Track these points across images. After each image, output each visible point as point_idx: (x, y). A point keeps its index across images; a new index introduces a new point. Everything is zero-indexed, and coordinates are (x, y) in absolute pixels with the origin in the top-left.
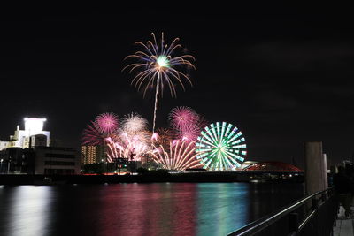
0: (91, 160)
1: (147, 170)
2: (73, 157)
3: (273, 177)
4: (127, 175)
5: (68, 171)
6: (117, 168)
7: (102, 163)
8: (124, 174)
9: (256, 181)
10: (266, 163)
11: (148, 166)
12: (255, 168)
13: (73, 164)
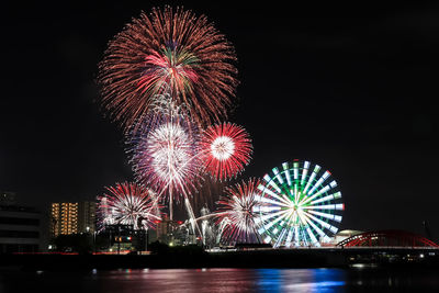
0: (68, 229)
1: (167, 246)
2: (35, 222)
3: (391, 258)
4: (132, 255)
5: (28, 247)
6: (113, 242)
7: (87, 234)
8: (126, 253)
9: (360, 266)
10: (378, 232)
11: (169, 239)
12: (357, 242)
13: (35, 235)
